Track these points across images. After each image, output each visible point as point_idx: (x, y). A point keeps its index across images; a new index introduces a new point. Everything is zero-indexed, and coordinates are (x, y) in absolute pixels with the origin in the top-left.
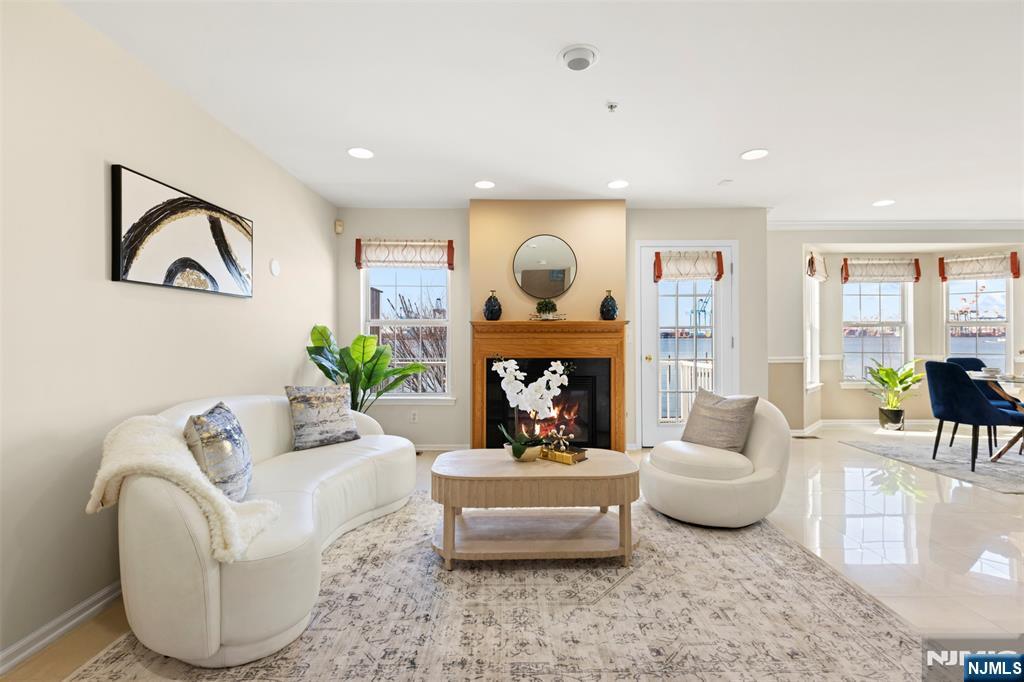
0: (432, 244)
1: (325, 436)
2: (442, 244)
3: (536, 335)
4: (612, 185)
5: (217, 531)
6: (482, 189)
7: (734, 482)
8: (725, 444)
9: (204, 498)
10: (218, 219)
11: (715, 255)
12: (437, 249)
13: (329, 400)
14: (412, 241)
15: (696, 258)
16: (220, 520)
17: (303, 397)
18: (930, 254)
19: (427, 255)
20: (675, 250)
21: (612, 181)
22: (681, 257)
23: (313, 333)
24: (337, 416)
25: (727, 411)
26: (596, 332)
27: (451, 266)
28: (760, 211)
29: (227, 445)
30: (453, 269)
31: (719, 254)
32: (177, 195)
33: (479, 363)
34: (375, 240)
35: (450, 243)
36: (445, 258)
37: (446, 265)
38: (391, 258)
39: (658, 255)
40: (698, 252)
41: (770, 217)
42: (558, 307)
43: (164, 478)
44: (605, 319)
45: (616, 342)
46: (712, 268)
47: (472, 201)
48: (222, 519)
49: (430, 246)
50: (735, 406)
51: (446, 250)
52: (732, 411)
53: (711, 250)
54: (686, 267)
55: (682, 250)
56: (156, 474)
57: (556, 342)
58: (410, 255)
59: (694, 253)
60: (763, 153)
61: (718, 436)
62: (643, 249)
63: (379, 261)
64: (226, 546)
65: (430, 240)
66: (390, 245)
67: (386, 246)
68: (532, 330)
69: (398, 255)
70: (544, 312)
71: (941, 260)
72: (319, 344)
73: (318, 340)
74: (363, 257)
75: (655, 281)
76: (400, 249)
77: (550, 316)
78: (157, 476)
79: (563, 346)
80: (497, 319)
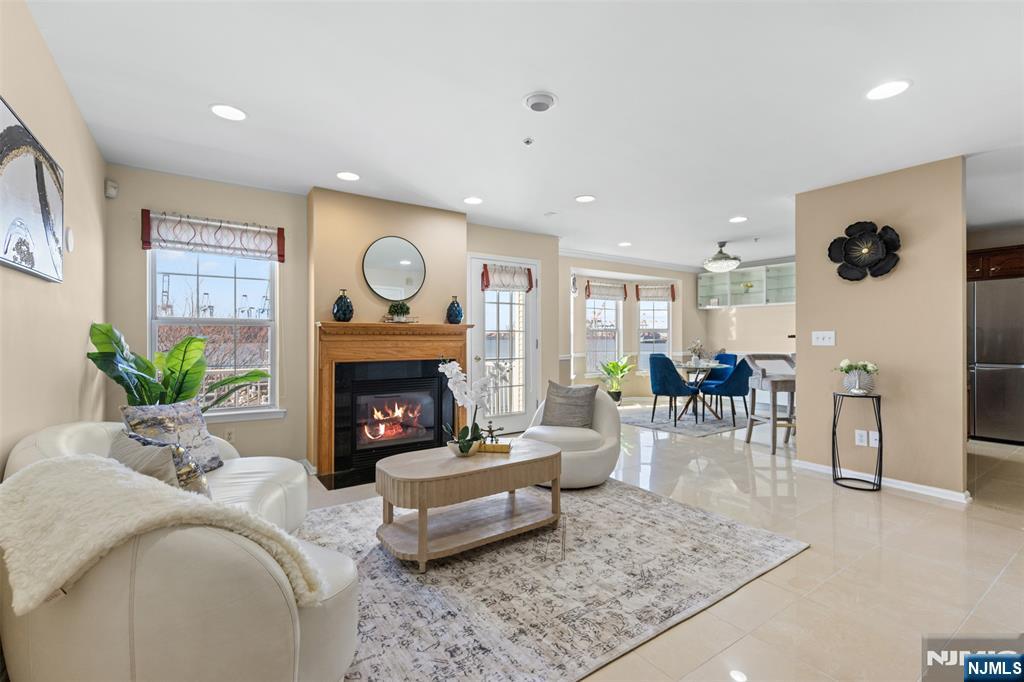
0: (258, 229)
2: (271, 231)
3: (388, 337)
4: (467, 201)
5: (296, 573)
6: (343, 181)
7: (599, 450)
8: (580, 423)
9: (270, 538)
11: (526, 271)
12: (263, 237)
13: (186, 420)
14: (228, 222)
15: (514, 272)
16: (295, 560)
17: (154, 419)
18: (631, 282)
19: (249, 242)
20: (499, 264)
21: (469, 197)
22: (503, 270)
23: (92, 334)
25: (578, 398)
26: (444, 334)
27: (281, 258)
28: (554, 239)
30: (283, 261)
31: (529, 270)
32: (14, 122)
33: (327, 367)
34: (174, 214)
35: (281, 232)
36: (274, 248)
37: (276, 256)
38: (198, 240)
39: (485, 266)
40: (515, 267)
41: (562, 243)
42: (411, 311)
43: (211, 525)
44: (451, 323)
45: (460, 344)
46: (524, 281)
47: (315, 188)
48: (298, 559)
49: (254, 231)
50: (583, 393)
51: (275, 239)
52: (583, 397)
53: (523, 266)
54: (507, 279)
55: (504, 264)
56: (198, 522)
57: (407, 344)
58: (227, 239)
59: (512, 267)
60: (591, 199)
61: (574, 418)
62: (476, 260)
63: (181, 243)
64: (311, 587)
65: (254, 225)
66: (194, 224)
67: (191, 224)
68: (384, 332)
69: (208, 237)
70: (398, 314)
71: (637, 286)
72: (107, 349)
73: (103, 343)
74: (154, 234)
75: (483, 290)
76: (211, 230)
77: (403, 319)
78: (200, 525)
79: (413, 348)
80: (348, 320)
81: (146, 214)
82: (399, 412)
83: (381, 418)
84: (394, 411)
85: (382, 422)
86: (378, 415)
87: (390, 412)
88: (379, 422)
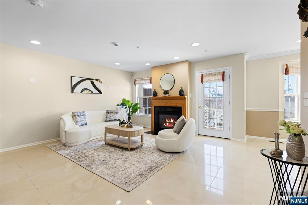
1: (110, 119)
3: (164, 100)
10: (93, 81)
11: (222, 73)
12: (149, 80)
15: (215, 75)
19: (147, 81)
20: (208, 73)
21: (174, 57)
22: (210, 75)
24: (113, 116)
26: (179, 99)
29: (77, 117)
30: (151, 84)
31: (224, 72)
32: (83, 79)
34: (138, 79)
35: (151, 78)
36: (150, 82)
38: (140, 83)
39: (202, 75)
40: (216, 73)
42: (169, 93)
44: (180, 96)
45: (184, 102)
46: (220, 77)
47: (152, 67)
53: (220, 71)
54: (211, 78)
55: (210, 73)
57: (169, 102)
58: (144, 82)
59: (215, 73)
62: (199, 74)
63: (138, 84)
65: (147, 78)
66: (140, 80)
69: (142, 82)
70: (165, 94)
74: (136, 83)
75: (202, 83)
76: (142, 80)
77: (167, 95)
79: (170, 103)
80: (156, 96)
81: (135, 79)
82: (172, 121)
83: (168, 121)
84: (171, 120)
85: (168, 122)
86: (167, 120)
87: (170, 120)
88: (167, 122)
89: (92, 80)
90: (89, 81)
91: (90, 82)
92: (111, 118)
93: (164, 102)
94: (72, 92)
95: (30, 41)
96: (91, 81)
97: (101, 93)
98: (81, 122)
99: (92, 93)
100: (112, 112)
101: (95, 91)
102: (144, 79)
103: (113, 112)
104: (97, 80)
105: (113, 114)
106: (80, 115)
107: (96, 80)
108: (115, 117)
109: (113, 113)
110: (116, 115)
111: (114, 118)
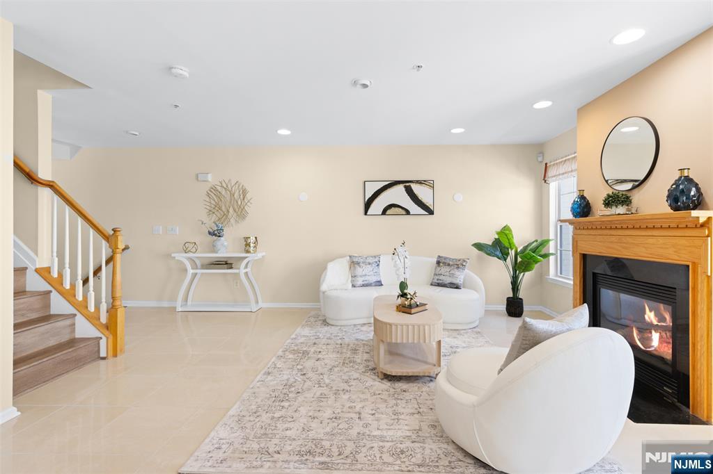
10: (409, 186)
14: (569, 156)
29: (357, 266)
32: (387, 183)
34: (553, 161)
38: (558, 172)
47: (578, 111)
58: (567, 167)
63: (553, 176)
66: (559, 162)
69: (561, 169)
70: (617, 205)
74: (547, 175)
77: (622, 211)
80: (586, 216)
89: (407, 184)
90: (401, 188)
91: (404, 189)
92: (441, 277)
93: (613, 239)
94: (366, 214)
95: (276, 131)
96: (405, 187)
97: (431, 212)
98: (363, 279)
99: (408, 212)
100: (448, 261)
101: (414, 208)
102: (569, 159)
103: (451, 263)
104: (421, 183)
105: (447, 269)
106: (363, 262)
107: (418, 182)
108: (452, 275)
109: (449, 265)
110: (457, 273)
111: (448, 280)
